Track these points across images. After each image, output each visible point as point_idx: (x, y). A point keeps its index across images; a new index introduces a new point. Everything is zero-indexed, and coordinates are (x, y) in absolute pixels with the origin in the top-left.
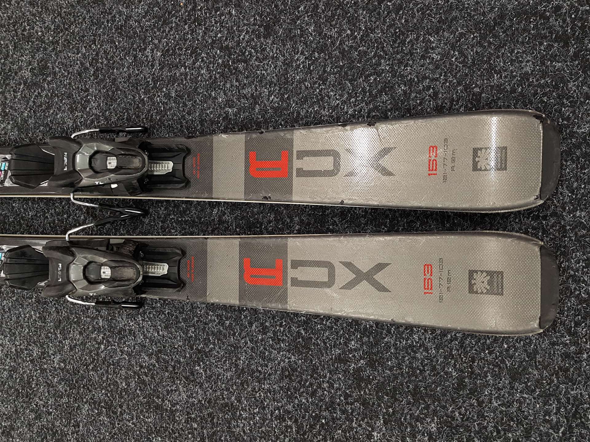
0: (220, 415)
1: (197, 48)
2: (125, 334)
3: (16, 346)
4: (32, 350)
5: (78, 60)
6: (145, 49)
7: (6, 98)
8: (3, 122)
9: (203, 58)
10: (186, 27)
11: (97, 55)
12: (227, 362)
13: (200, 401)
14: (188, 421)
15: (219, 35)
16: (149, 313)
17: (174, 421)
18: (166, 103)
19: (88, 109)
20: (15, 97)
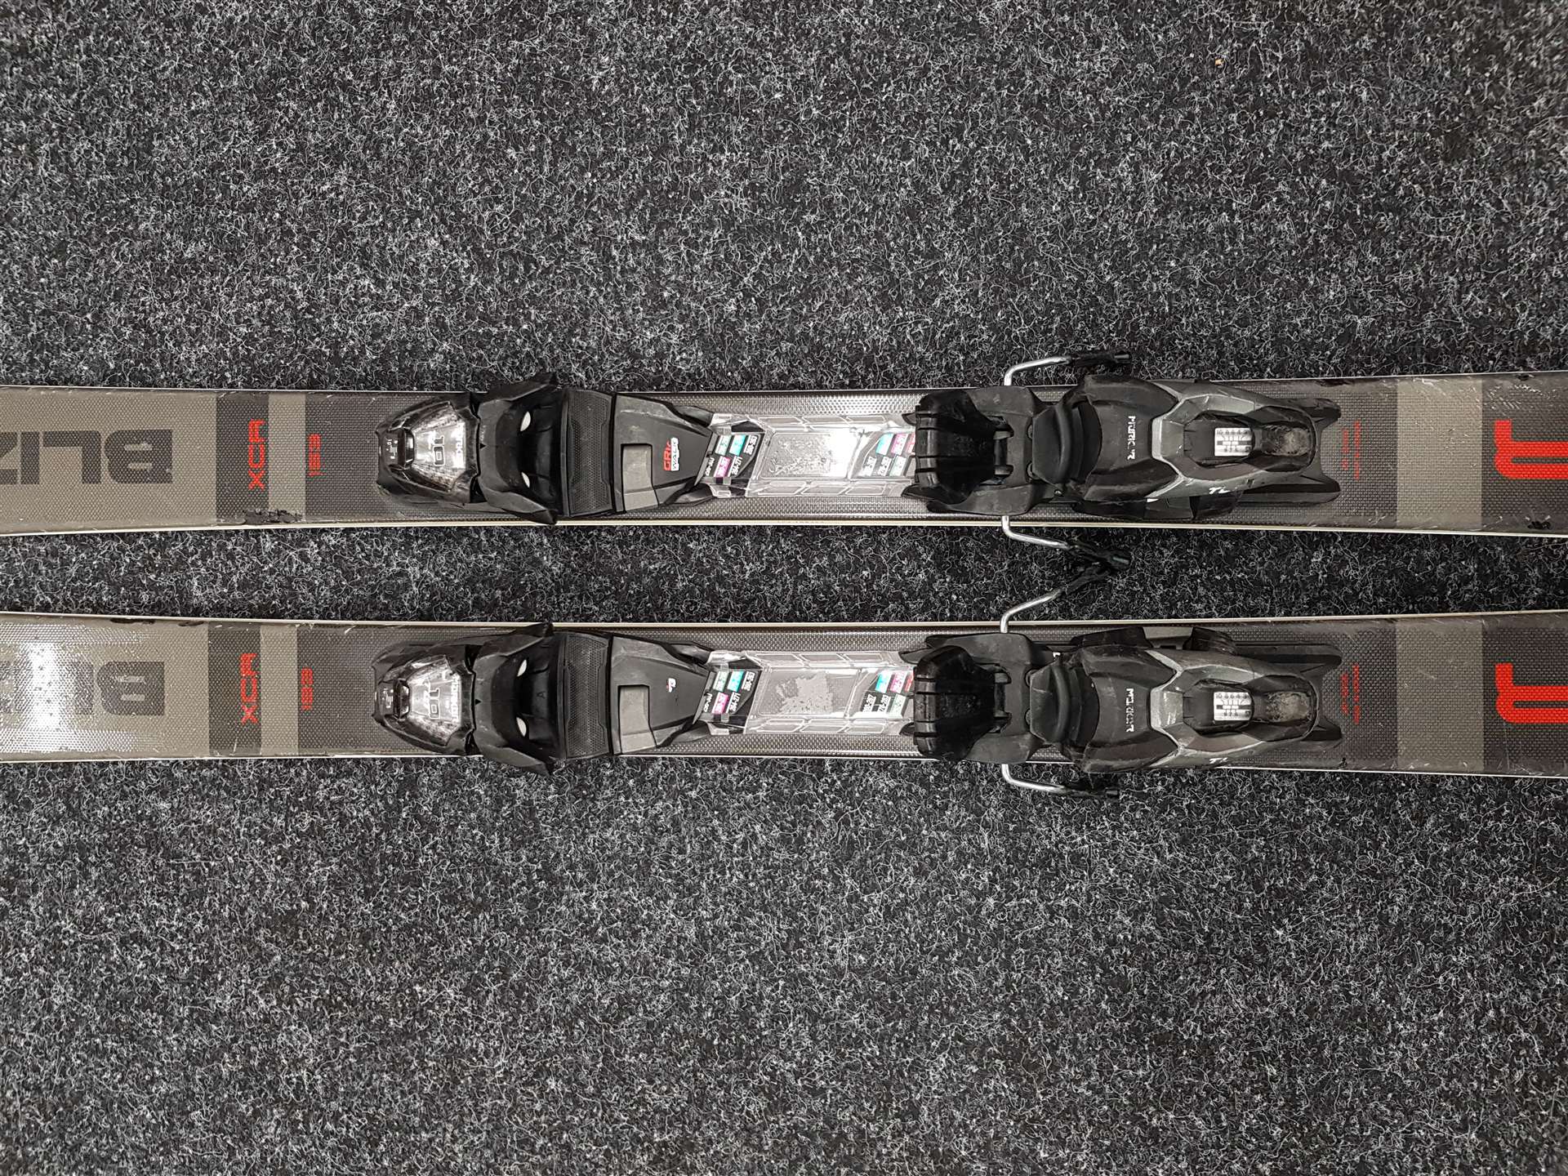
0: (1341, 1040)
1: (1261, 169)
2: (1061, 864)
3: (700, 922)
4: (755, 928)
5: (904, 175)
6: (1114, 161)
7: (660, 261)
8: (651, 324)
9: (1278, 194)
10: (1234, 116)
11: (966, 164)
12: (1358, 912)
13: (1283, 1013)
14: (1251, 1062)
15: (1326, 145)
16: (1133, 809)
17: (1212, 1066)
18: (1176, 294)
19: (937, 302)
20: (692, 261)
